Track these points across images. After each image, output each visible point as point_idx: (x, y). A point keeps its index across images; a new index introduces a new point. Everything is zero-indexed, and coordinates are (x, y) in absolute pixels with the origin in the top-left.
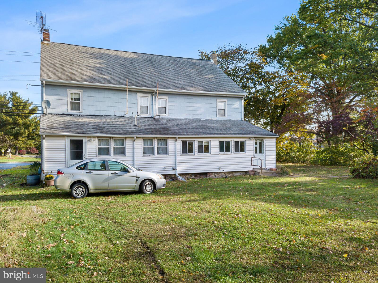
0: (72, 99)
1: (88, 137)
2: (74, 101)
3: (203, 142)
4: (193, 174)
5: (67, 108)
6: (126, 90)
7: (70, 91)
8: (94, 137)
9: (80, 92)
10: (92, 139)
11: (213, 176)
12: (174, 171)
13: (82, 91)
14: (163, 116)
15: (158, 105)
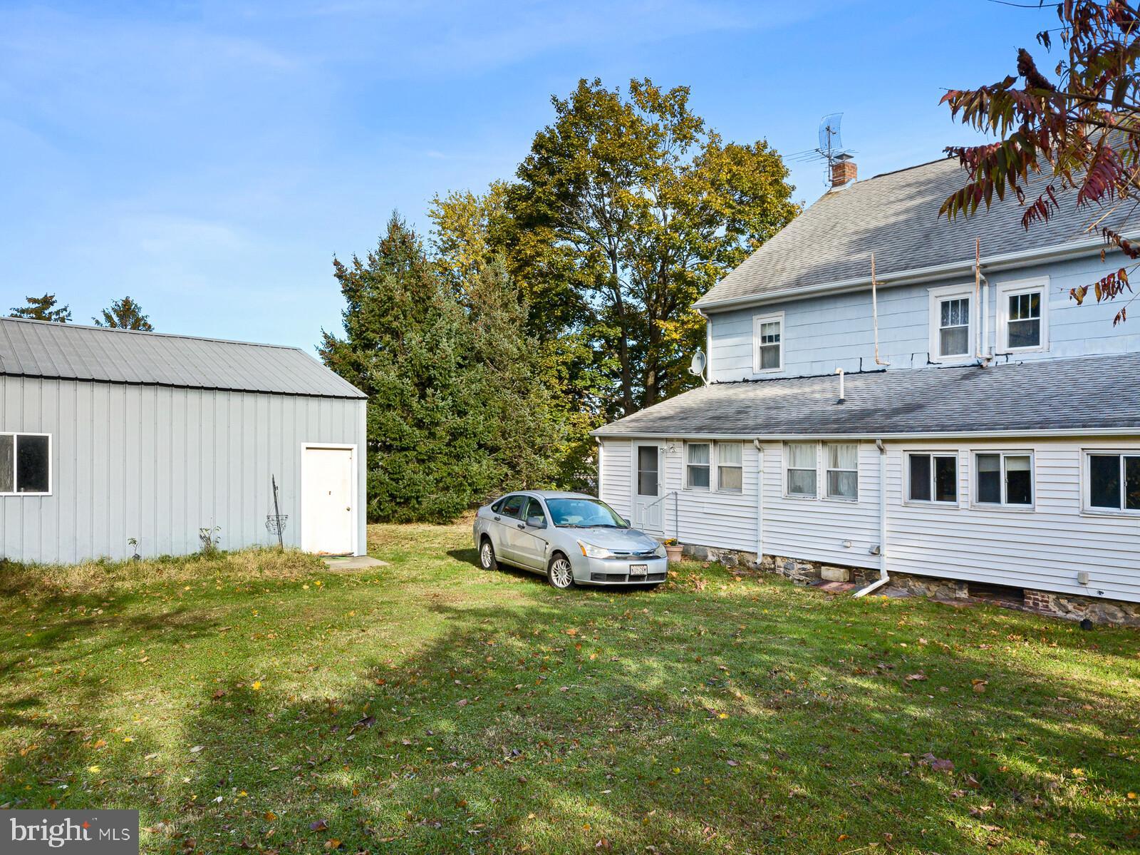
0: (764, 339)
1: (667, 440)
2: (768, 344)
3: (998, 456)
4: (960, 583)
5: (752, 365)
6: (870, 291)
7: (758, 320)
8: (678, 440)
9: (778, 316)
10: (676, 443)
11: (1052, 606)
12: (875, 559)
13: (782, 313)
14: (1024, 354)
15: (1004, 318)
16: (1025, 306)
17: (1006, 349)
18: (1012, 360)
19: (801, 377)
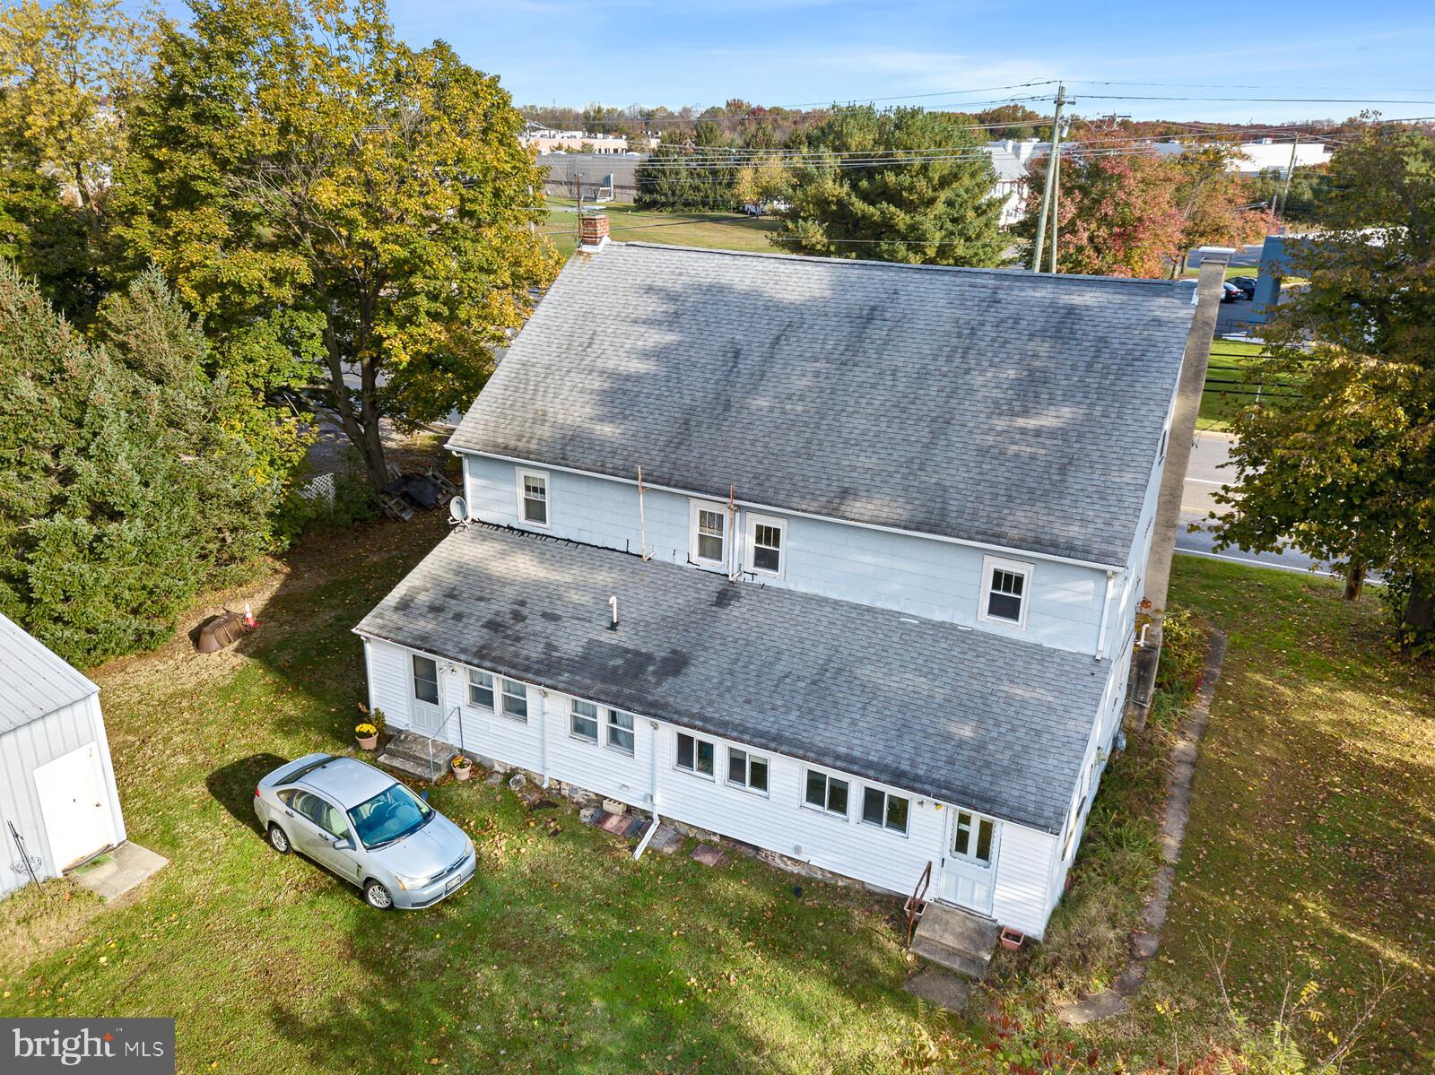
0: (528, 488)
2: (532, 497)
3: (744, 752)
5: (517, 514)
8: (458, 661)
9: (542, 474)
10: (456, 662)
11: (777, 860)
12: (648, 803)
13: (547, 473)
14: (765, 576)
15: (751, 542)
16: (768, 536)
17: (752, 568)
18: (758, 580)
19: (569, 541)
